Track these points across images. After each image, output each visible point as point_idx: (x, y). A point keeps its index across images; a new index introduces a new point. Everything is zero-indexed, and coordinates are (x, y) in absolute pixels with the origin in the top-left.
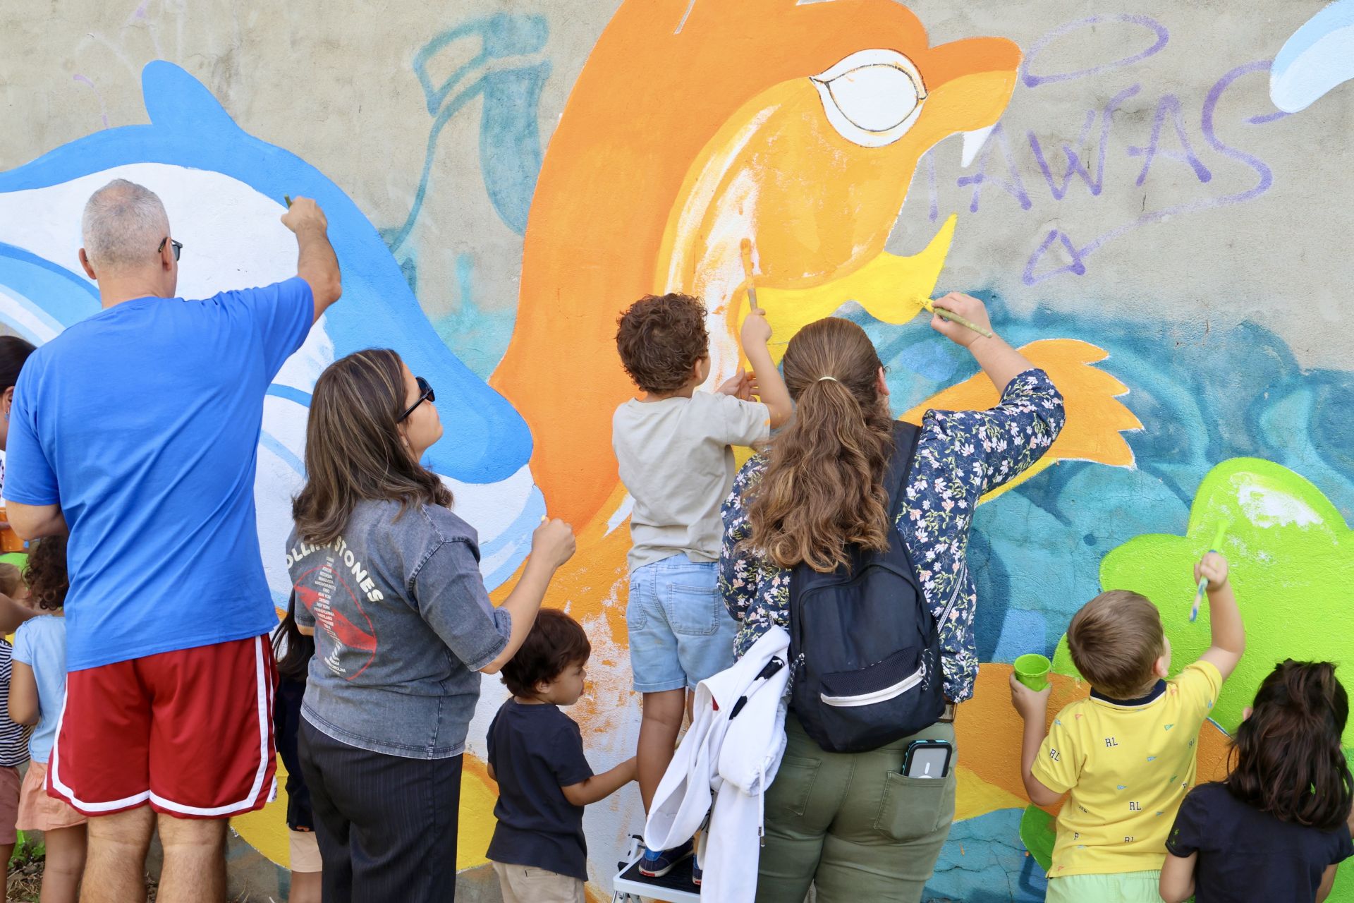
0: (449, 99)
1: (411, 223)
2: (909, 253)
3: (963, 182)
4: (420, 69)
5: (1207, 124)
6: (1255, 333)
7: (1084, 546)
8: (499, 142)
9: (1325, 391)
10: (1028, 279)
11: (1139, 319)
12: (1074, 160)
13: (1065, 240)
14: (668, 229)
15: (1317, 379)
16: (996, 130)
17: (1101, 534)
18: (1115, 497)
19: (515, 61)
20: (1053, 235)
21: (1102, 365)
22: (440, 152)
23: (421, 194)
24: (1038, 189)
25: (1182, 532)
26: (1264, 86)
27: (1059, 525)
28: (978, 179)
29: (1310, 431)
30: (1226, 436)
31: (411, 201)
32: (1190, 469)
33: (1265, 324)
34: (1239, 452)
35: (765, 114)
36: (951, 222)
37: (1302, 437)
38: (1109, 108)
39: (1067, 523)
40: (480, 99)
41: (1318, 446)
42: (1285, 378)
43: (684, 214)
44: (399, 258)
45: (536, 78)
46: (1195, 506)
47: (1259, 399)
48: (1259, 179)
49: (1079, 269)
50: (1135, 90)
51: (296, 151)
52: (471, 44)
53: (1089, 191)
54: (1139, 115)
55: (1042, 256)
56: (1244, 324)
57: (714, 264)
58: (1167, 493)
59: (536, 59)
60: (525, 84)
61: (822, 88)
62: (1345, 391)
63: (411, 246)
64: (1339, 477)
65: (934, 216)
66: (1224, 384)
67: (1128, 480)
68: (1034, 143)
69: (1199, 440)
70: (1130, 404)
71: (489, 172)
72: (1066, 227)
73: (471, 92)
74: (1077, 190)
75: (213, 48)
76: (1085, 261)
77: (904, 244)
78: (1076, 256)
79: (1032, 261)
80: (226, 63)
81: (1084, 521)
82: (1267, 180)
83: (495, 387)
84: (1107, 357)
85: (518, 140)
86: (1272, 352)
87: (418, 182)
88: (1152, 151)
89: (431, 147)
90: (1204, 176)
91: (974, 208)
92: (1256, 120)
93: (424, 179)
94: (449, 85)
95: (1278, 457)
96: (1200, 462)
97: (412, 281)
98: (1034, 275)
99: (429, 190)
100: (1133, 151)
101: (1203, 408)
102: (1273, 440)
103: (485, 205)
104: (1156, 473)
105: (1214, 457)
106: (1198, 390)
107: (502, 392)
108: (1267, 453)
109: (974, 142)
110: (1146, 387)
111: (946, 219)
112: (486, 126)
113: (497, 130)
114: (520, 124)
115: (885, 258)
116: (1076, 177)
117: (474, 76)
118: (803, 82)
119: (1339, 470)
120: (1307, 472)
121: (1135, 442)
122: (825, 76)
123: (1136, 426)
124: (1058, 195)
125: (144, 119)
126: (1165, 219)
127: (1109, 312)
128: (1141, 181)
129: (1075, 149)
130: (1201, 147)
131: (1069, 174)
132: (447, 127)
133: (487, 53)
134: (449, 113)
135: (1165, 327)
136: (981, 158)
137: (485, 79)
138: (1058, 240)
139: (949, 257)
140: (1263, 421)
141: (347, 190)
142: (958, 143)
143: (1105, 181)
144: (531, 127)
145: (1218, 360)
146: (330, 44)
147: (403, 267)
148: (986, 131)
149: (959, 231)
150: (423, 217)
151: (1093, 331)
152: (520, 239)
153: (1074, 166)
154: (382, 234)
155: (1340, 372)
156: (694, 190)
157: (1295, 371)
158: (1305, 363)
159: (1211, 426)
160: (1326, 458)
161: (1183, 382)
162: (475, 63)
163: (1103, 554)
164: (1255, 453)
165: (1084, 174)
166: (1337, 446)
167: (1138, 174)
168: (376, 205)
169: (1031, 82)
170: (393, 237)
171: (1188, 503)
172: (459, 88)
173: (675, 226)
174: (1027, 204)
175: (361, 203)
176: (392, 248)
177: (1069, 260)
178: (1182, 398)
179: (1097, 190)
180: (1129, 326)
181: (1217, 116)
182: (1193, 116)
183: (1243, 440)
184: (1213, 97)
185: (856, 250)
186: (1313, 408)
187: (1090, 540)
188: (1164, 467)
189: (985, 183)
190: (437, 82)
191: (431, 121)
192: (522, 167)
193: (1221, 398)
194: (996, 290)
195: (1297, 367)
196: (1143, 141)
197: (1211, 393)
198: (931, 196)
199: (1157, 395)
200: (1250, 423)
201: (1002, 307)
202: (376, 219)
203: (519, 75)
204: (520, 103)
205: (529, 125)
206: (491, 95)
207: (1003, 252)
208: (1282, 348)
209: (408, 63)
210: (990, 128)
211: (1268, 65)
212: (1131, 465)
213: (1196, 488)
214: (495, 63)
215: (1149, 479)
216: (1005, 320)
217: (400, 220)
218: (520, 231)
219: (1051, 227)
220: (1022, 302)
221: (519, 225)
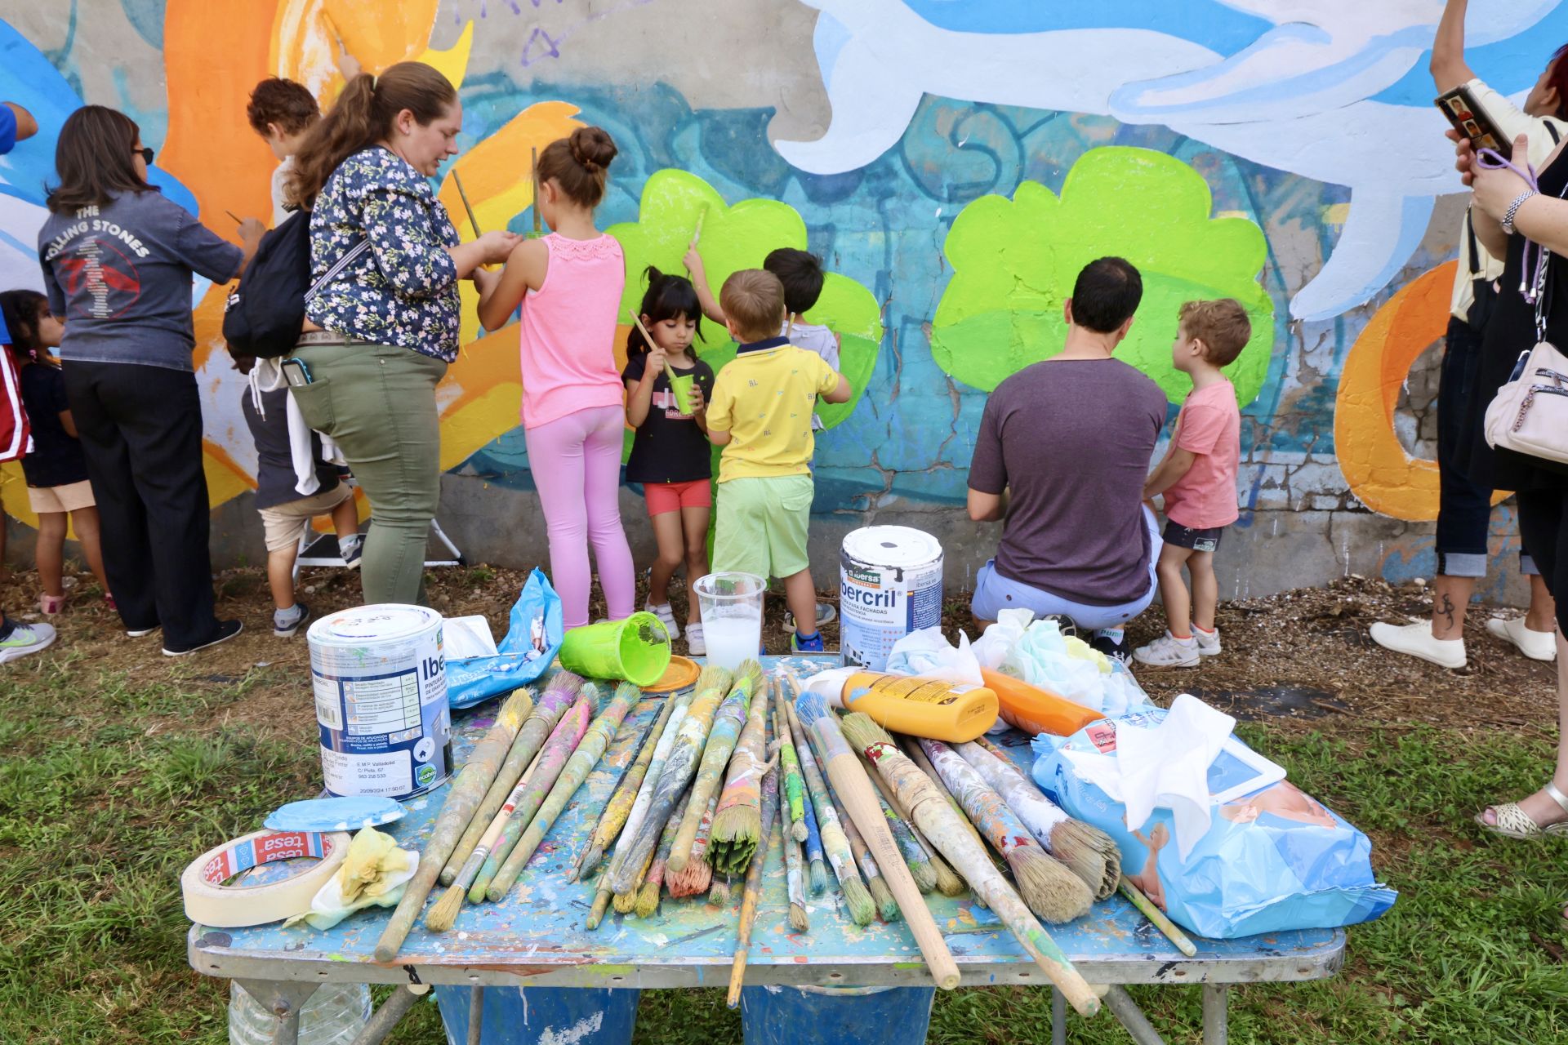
1: (69, 44)
2: (445, 49)
6: (664, 89)
9: (707, 123)
10: (525, 63)
11: (596, 85)
13: (545, 35)
14: (273, 40)
15: (703, 115)
20: (536, 32)
21: (577, 117)
23: (73, 22)
24: (524, 1)
25: (636, 220)
29: (701, 148)
30: (655, 157)
31: (66, 28)
32: (637, 180)
33: (670, 83)
34: (663, 166)
36: (470, 26)
37: (698, 152)
41: (706, 158)
42: (684, 117)
43: (283, 28)
44: (65, 74)
46: (643, 203)
47: (671, 130)
49: (555, 54)
53: (554, 2)
55: (531, 46)
56: (658, 84)
57: (311, 64)
58: (625, 197)
62: (718, 122)
63: (72, 60)
64: (720, 176)
65: (458, 22)
66: (650, 124)
69: (639, 161)
71: (126, 4)
72: (545, 26)
74: (547, 2)
76: (559, 48)
77: (442, 43)
78: (553, 44)
79: (525, 50)
83: (161, 167)
84: (580, 112)
86: (674, 101)
87: (68, 12)
91: (484, 15)
93: (73, 10)
95: (685, 167)
96: (641, 175)
97: (79, 91)
98: (529, 59)
99: (79, 16)
101: (639, 138)
102: (682, 157)
103: (128, 28)
104: (617, 184)
105: (650, 170)
106: (635, 129)
107: (167, 170)
108: (677, 164)
111: (466, 24)
115: (430, 53)
119: (719, 172)
120: (701, 173)
124: (536, 5)
126: (604, 17)
127: (577, 82)
135: (612, 89)
138: (540, 35)
139: (472, 50)
140: (675, 145)
141: (9, 21)
145: (644, 108)
147: (69, 81)
149: (476, 31)
150: (78, 40)
151: (569, 95)
152: (160, 53)
154: (46, 55)
155: (713, 111)
156: (287, 11)
157: (689, 112)
158: (695, 106)
159: (646, 151)
160: (711, 165)
161: (627, 124)
164: (672, 166)
166: (717, 157)
168: (38, 32)
170: (58, 59)
171: (638, 201)
173: (278, 37)
174: (517, 11)
175: (23, 30)
176: (58, 66)
177: (549, 48)
180: (591, 90)
183: (664, 159)
185: (409, 48)
186: (701, 135)
188: (623, 180)
193: (650, 132)
194: (505, 71)
195: (690, 109)
197: (644, 130)
198: (455, 7)
200: (667, 147)
201: (511, 82)
202: (39, 43)
207: (507, 45)
208: (679, 96)
213: (641, 190)
216: (514, 91)
217: (59, 44)
218: (159, 47)
219: (534, 26)
220: (523, 78)
221: (159, 44)
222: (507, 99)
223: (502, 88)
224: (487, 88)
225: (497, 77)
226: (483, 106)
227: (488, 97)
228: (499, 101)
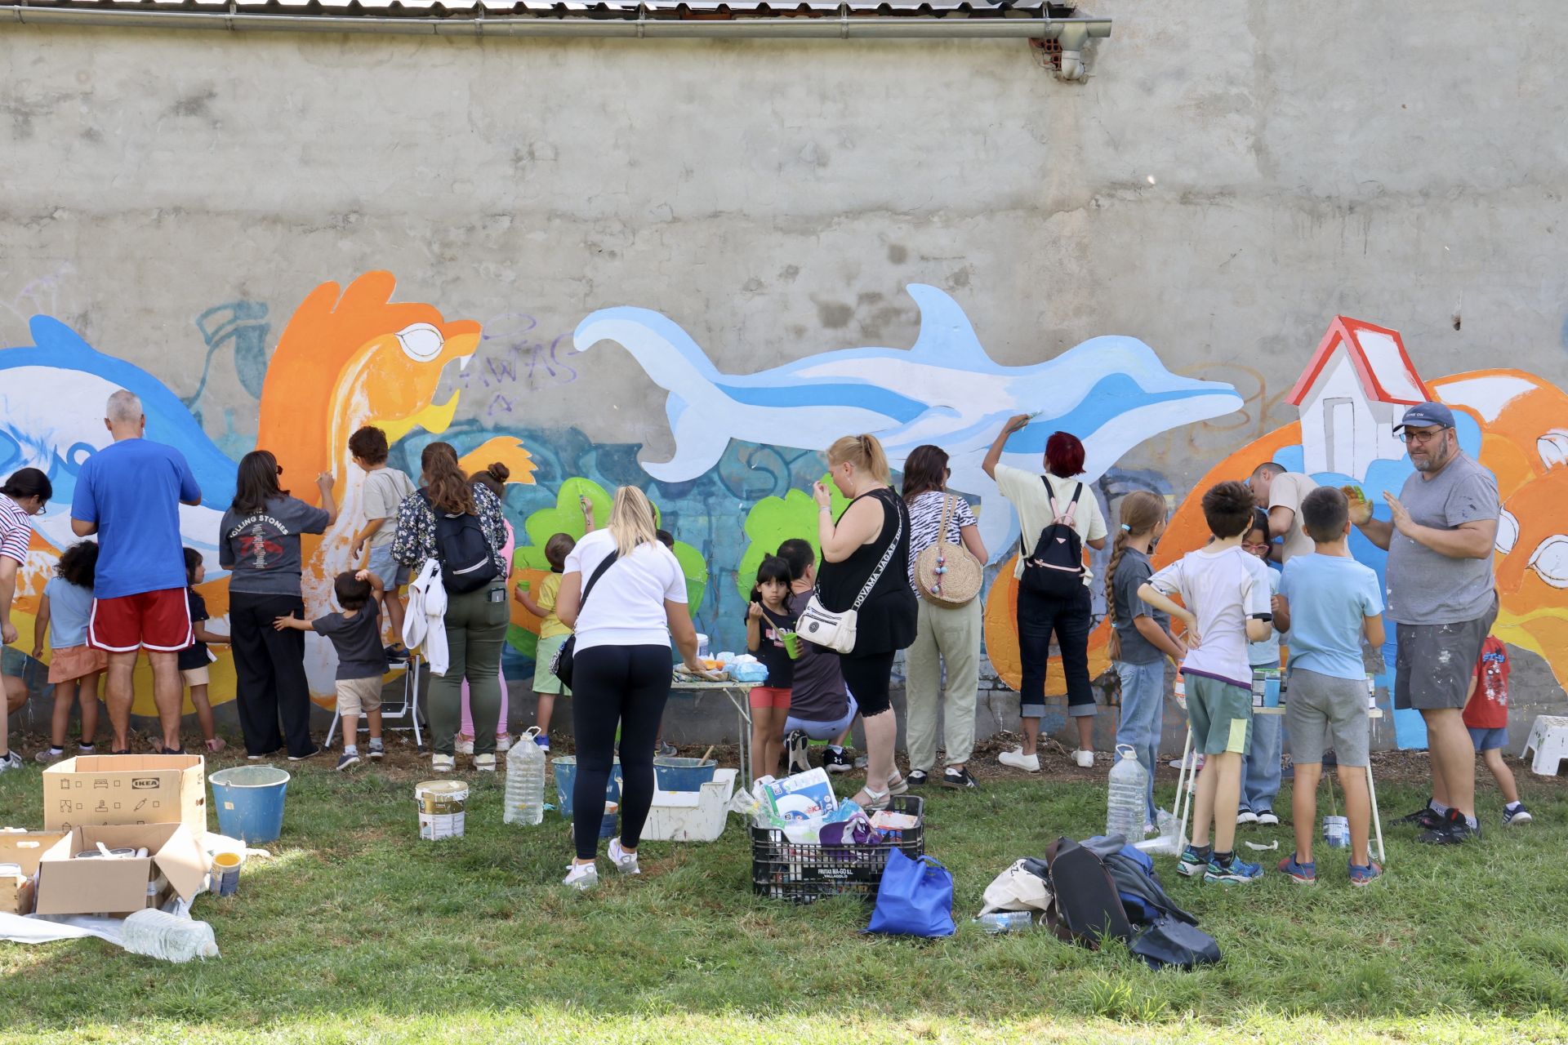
0: (217, 338)
1: (198, 395)
2: (441, 404)
3: (461, 376)
4: (200, 325)
5: (553, 355)
6: (575, 432)
7: (518, 515)
8: (244, 358)
9: (600, 451)
10: (490, 414)
11: (533, 428)
12: (504, 368)
13: (503, 399)
14: (333, 395)
15: (599, 447)
16: (474, 356)
17: (524, 510)
18: (529, 496)
19: (252, 322)
20: (498, 396)
21: (521, 446)
22: (213, 361)
23: (203, 382)
24: (492, 379)
25: (554, 506)
26: (571, 341)
27: (509, 509)
28: (468, 375)
29: (597, 466)
30: (568, 470)
31: (198, 385)
32: (556, 483)
33: (579, 428)
34: (573, 476)
35: (375, 348)
36: (458, 392)
37: (594, 468)
38: (517, 348)
39: (512, 507)
40: (234, 339)
41: (599, 472)
42: (586, 447)
43: (340, 390)
44: (192, 411)
45: (263, 330)
46: (559, 496)
47: (578, 456)
48: (572, 374)
49: (509, 409)
50: (526, 342)
51: (130, 361)
52: (228, 314)
53: (511, 379)
54: (528, 351)
55: (495, 405)
56: (572, 428)
58: (548, 493)
59: (263, 322)
60: (257, 334)
61: (400, 338)
62: (607, 451)
63: (198, 406)
64: (607, 482)
65: (451, 390)
66: (566, 451)
67: (533, 489)
68: (489, 361)
69: (558, 472)
70: (532, 460)
71: (240, 372)
72: (503, 394)
73: (229, 335)
74: (506, 380)
75: (75, 309)
76: (512, 406)
77: (439, 401)
78: (508, 404)
79: (491, 407)
80: (84, 317)
81: (518, 506)
82: (575, 376)
84: (522, 443)
85: (255, 357)
86: (581, 438)
87: (201, 376)
88: (533, 364)
89: (208, 360)
90: (553, 374)
91: (467, 386)
92: (569, 354)
93: (205, 374)
94: (216, 332)
95: (586, 476)
96: (559, 481)
97: (200, 422)
98: (492, 412)
99: (208, 378)
100: (527, 365)
101: (559, 460)
102: (584, 470)
103: (239, 387)
104: (544, 486)
105: (566, 476)
106: (557, 454)
108: (581, 475)
109: (465, 361)
110: (538, 453)
111: (455, 391)
112: (238, 350)
113: (244, 352)
114: (256, 350)
115: (432, 407)
116: (506, 374)
117: (230, 328)
118: (392, 335)
119: (605, 478)
120: (596, 480)
121: (535, 474)
122: (400, 333)
123: (535, 468)
124: (499, 381)
125: (32, 344)
127: (522, 425)
128: (530, 375)
129: (505, 364)
130: (551, 364)
131: (503, 373)
132: (216, 351)
133: (236, 318)
134: (217, 345)
135: (543, 430)
136: (468, 367)
137: (236, 330)
138: (500, 399)
139: (458, 406)
140: (580, 464)
141: (160, 380)
142: (458, 361)
143: (517, 376)
144: (261, 352)
145: (563, 441)
146: (148, 311)
147: (195, 416)
148: (469, 357)
149: (461, 396)
150: (205, 392)
151: (516, 433)
152: (257, 401)
153: (505, 371)
154: (182, 400)
155: (604, 444)
157: (590, 445)
158: (593, 441)
159: (562, 466)
160: (602, 475)
161: (551, 451)
162: (230, 322)
163: (526, 518)
164: (578, 475)
165: (509, 373)
166: (605, 470)
167: (528, 373)
168: (179, 387)
169: (486, 338)
170: (189, 402)
171: (556, 496)
172: (222, 333)
173: (336, 396)
174: (487, 385)
175: (169, 385)
176: (188, 407)
177: (505, 406)
178: (551, 457)
179: (514, 379)
180: (530, 431)
181: (556, 352)
182: (547, 352)
183: (574, 471)
184: (554, 345)
185: (419, 404)
186: (597, 458)
187: (521, 513)
188: (547, 483)
189: (471, 377)
190: (210, 330)
191: (207, 348)
192: (257, 369)
193: (565, 456)
194: (477, 418)
195: (591, 443)
196: (530, 361)
197: (562, 454)
198: (449, 382)
199: (542, 456)
200: (576, 465)
201: (481, 425)
202: (178, 393)
203: (254, 328)
204: (255, 341)
205: (260, 351)
206: (239, 337)
207: (480, 404)
208: (585, 436)
209: (193, 321)
210: (470, 356)
211: (572, 334)
212: (534, 483)
213: (558, 490)
214: (241, 323)
215: (541, 488)
216: (482, 430)
217: (192, 394)
218: (258, 398)
219: (498, 393)
220: (489, 423)
221: (258, 396)
222: (478, 435)
223: (475, 428)
224: (465, 428)
225: (472, 422)
226: (462, 438)
227: (466, 433)
228: (472, 435)
